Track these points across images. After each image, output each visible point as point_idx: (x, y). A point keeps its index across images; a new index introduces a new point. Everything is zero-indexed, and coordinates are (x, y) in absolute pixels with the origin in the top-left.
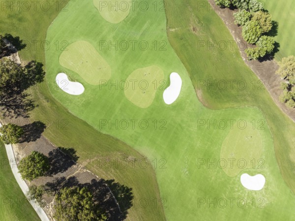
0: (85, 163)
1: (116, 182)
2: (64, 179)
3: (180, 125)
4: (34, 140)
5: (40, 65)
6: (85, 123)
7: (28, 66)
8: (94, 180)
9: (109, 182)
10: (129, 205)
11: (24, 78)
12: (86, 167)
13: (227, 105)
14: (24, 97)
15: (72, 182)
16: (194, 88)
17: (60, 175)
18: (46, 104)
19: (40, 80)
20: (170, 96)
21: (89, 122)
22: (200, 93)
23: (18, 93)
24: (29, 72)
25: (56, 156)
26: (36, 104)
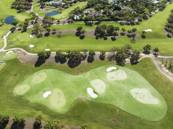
0: (86, 63)
1: (77, 67)
2: (86, 58)
3: (79, 87)
4: (99, 57)
5: (122, 66)
6: (97, 67)
7: (124, 64)
8: (81, 63)
9: (78, 66)
10: (69, 66)
11: (120, 62)
12: (85, 63)
13: (73, 105)
14: (114, 60)
15: (84, 59)
16: (87, 100)
17: (87, 58)
18: (109, 63)
19: (117, 64)
20: (90, 91)
21: (96, 69)
22: (84, 100)
23: (116, 59)
24: (122, 63)
25: (92, 59)
26: (110, 61)
